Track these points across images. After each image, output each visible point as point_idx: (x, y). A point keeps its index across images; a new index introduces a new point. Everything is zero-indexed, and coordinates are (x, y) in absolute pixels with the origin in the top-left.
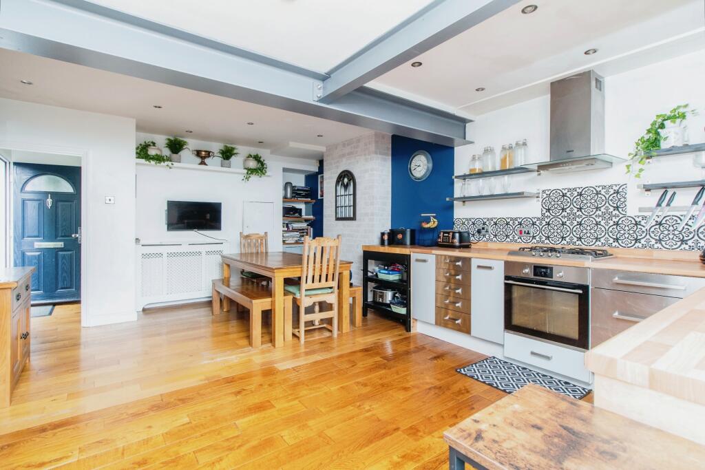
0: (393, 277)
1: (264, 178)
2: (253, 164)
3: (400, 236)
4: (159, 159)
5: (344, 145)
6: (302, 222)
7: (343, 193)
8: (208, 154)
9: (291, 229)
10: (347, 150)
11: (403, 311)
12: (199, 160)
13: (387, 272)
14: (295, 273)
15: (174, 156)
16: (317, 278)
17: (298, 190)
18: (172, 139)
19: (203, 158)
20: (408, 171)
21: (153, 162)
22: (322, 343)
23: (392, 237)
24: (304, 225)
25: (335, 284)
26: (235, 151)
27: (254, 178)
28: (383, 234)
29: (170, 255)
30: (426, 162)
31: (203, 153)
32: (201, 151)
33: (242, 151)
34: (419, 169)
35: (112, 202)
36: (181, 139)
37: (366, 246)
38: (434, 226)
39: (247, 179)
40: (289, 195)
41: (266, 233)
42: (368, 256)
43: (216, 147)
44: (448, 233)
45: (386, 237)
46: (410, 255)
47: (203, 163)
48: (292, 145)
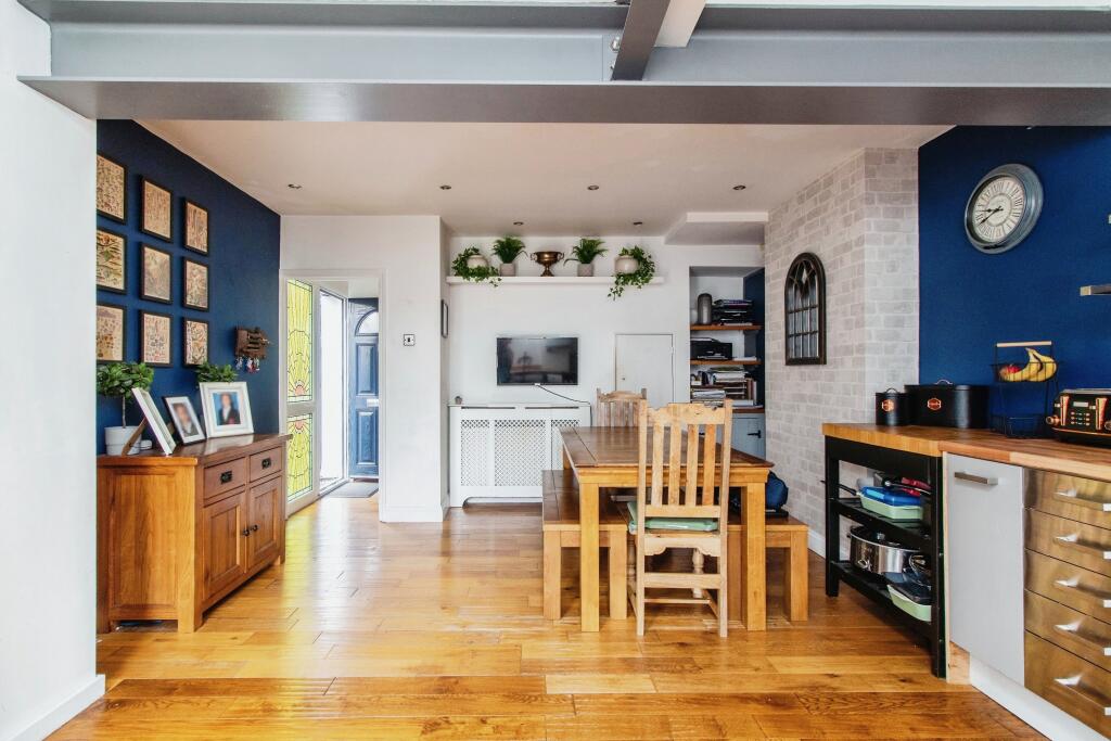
0: (900, 512)
1: (645, 287)
2: (629, 266)
3: (934, 404)
4: (482, 273)
5: (801, 199)
6: (737, 370)
7: (799, 304)
8: (555, 257)
9: (711, 382)
10: (809, 206)
11: (923, 613)
12: (542, 268)
13: (881, 496)
14: (623, 478)
15: (508, 266)
16: (674, 494)
17: (727, 307)
18: (503, 240)
19: (548, 264)
20: (964, 229)
21: (473, 280)
22: (682, 645)
23: (912, 408)
24: (739, 376)
25: (720, 511)
26: (600, 247)
27: (630, 290)
28: (881, 398)
29: (499, 424)
30: (1019, 194)
31: (546, 256)
32: (543, 253)
33: (614, 244)
34: (994, 219)
35: (412, 342)
36: (515, 238)
37: (836, 427)
38: (1041, 377)
39: (618, 292)
40: (705, 319)
41: (644, 391)
42: (839, 450)
43: (569, 243)
44: (1091, 399)
45: (890, 406)
46: (940, 459)
47: (547, 273)
48: (694, 217)
